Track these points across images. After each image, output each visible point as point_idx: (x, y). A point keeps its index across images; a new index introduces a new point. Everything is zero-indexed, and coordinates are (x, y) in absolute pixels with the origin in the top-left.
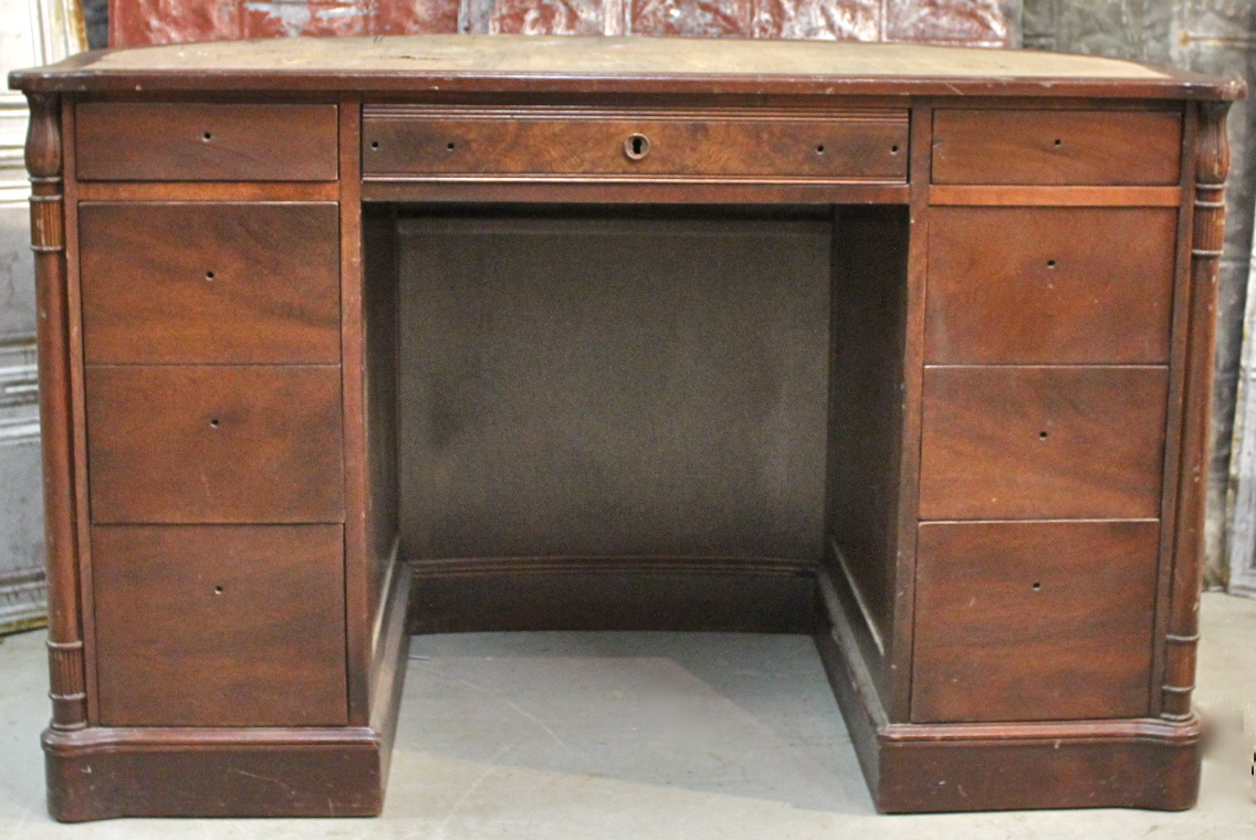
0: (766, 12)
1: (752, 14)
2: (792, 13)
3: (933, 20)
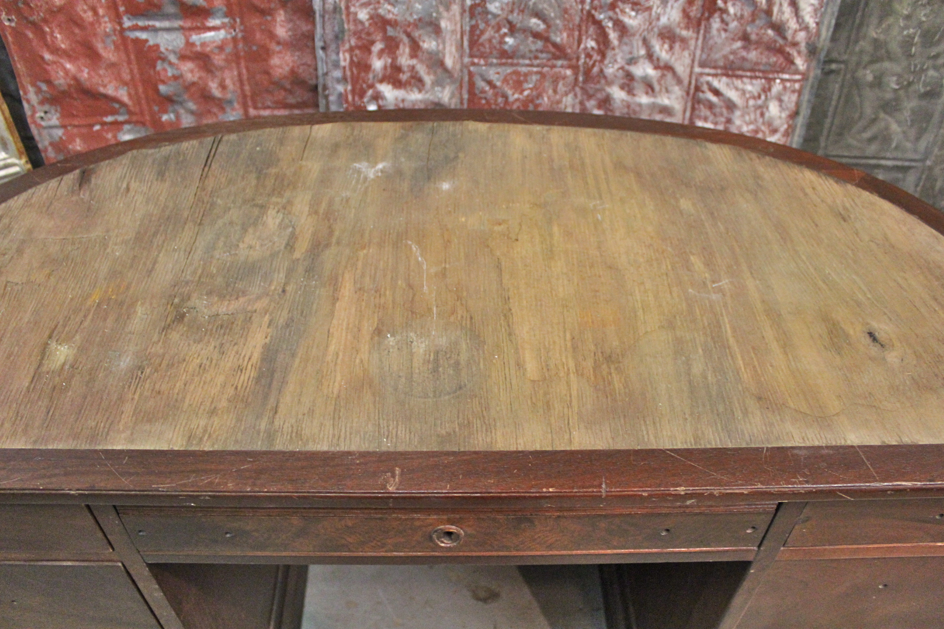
0: (592, 39)
1: (579, 42)
2: (615, 42)
3: (744, 53)
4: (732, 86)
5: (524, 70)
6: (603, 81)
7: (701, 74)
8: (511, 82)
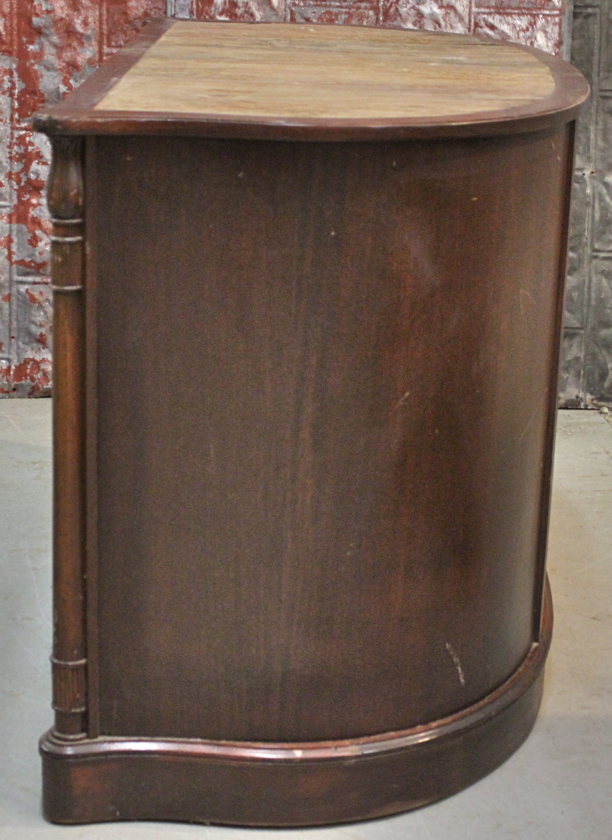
4: (504, 22)
5: (335, 10)
6: (399, 19)
7: (478, 13)
8: (325, 20)
